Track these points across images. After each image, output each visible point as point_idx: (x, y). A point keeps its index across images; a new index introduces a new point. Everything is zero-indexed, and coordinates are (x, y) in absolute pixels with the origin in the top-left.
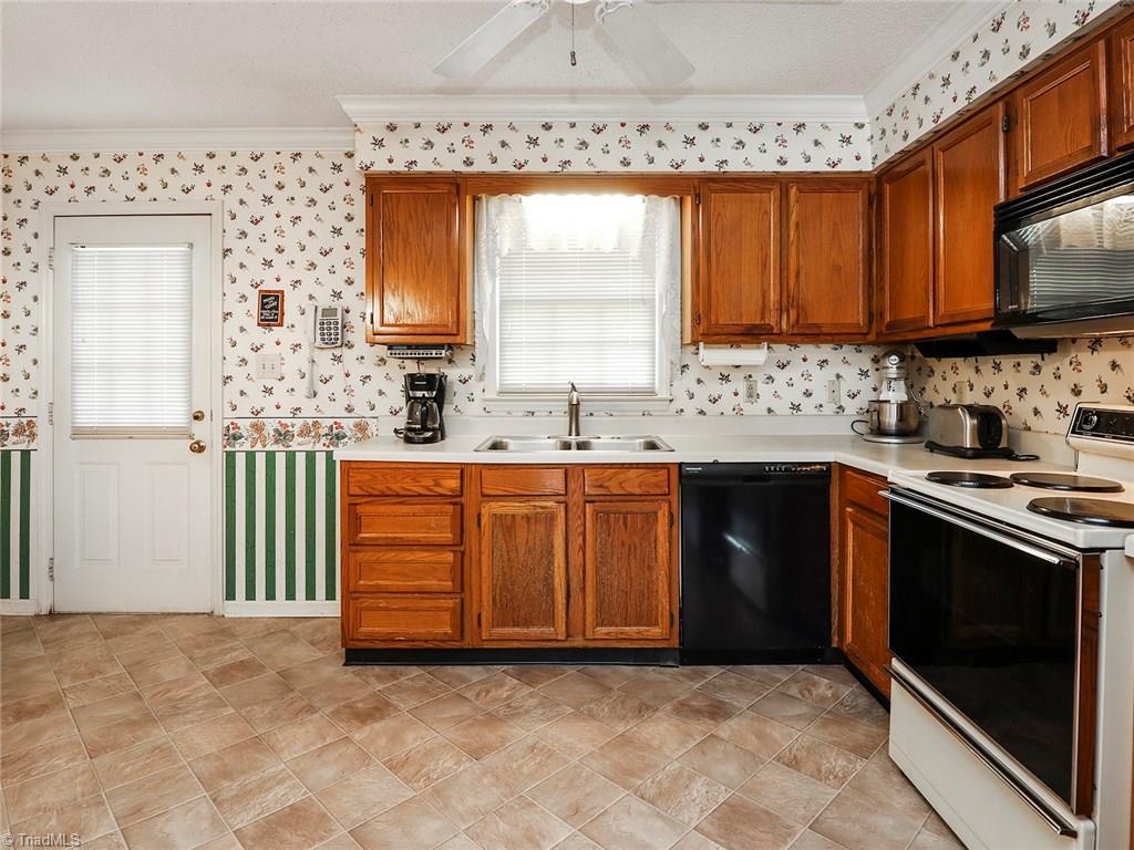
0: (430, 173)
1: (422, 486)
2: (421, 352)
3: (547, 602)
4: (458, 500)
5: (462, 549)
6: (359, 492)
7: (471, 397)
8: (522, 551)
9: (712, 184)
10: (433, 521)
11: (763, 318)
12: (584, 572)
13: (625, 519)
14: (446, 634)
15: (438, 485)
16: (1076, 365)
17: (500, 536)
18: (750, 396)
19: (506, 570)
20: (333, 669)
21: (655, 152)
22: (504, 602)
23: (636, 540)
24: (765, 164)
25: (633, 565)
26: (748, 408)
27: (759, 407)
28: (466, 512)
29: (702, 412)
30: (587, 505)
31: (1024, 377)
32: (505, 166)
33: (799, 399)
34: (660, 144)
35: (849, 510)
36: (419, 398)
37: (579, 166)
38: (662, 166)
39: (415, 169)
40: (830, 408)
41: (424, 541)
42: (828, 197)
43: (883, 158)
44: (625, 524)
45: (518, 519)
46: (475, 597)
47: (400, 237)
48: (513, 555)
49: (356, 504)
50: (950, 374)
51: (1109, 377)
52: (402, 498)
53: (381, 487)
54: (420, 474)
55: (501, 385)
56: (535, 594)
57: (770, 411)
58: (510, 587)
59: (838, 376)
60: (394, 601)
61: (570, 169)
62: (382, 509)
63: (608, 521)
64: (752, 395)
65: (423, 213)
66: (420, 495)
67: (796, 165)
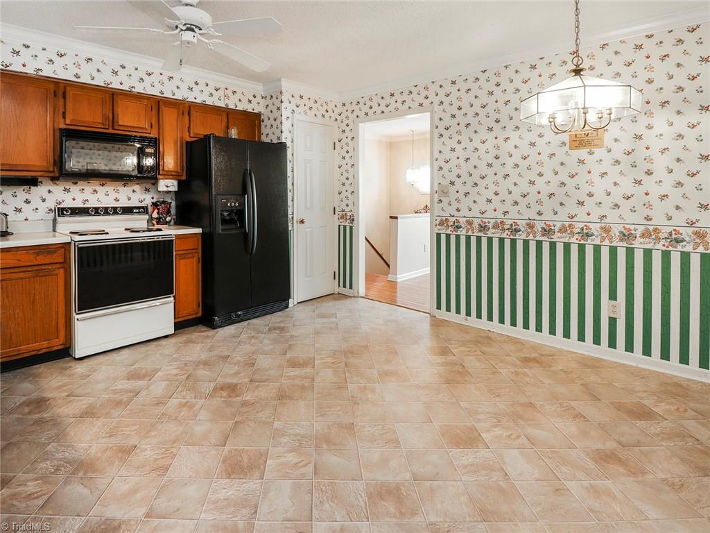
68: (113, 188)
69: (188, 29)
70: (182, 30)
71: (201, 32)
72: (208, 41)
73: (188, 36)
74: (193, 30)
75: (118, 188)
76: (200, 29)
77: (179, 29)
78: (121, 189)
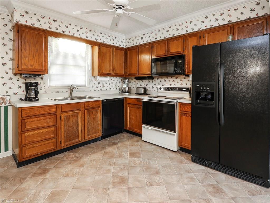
0: (38, 28)
1: (46, 112)
2: (34, 76)
3: (77, 134)
4: (55, 114)
5: (56, 126)
6: (26, 116)
7: (41, 88)
8: (71, 123)
9: (102, 45)
10: (48, 120)
11: (110, 72)
12: (85, 125)
13: (93, 112)
14: (52, 148)
15: (50, 111)
16: (155, 81)
17: (66, 121)
18: (103, 87)
19: (68, 129)
20: (15, 170)
21: (92, 36)
22: (67, 136)
23: (95, 116)
24: (110, 43)
25: (94, 122)
26: (103, 89)
27: (104, 89)
28: (57, 117)
29: (95, 90)
30: (85, 110)
31: (147, 83)
32: (60, 31)
33: (111, 87)
34: (93, 35)
35: (128, 105)
36: (33, 89)
37: (77, 35)
38: (93, 40)
39: (34, 26)
40: (115, 89)
41: (46, 126)
42: (119, 51)
43: (128, 46)
44: (93, 113)
45: (70, 116)
46: (60, 137)
47: (28, 43)
48: (69, 125)
49: (25, 120)
50: (134, 82)
51: (160, 83)
52: (39, 116)
53: (33, 113)
54: (45, 109)
55: (49, 85)
56: (74, 133)
57: (106, 89)
58: (68, 132)
59: (116, 83)
60: (37, 144)
61: (75, 36)
62: (34, 119)
63: (89, 113)
64: (103, 86)
65: (35, 38)
66: (45, 114)
67: (115, 45)
68: (180, 80)
69: (119, 8)
70: (116, 9)
71: (124, 8)
72: (128, 13)
73: (120, 11)
74: (121, 8)
75: (182, 79)
76: (124, 7)
77: (115, 9)
78: (183, 80)
